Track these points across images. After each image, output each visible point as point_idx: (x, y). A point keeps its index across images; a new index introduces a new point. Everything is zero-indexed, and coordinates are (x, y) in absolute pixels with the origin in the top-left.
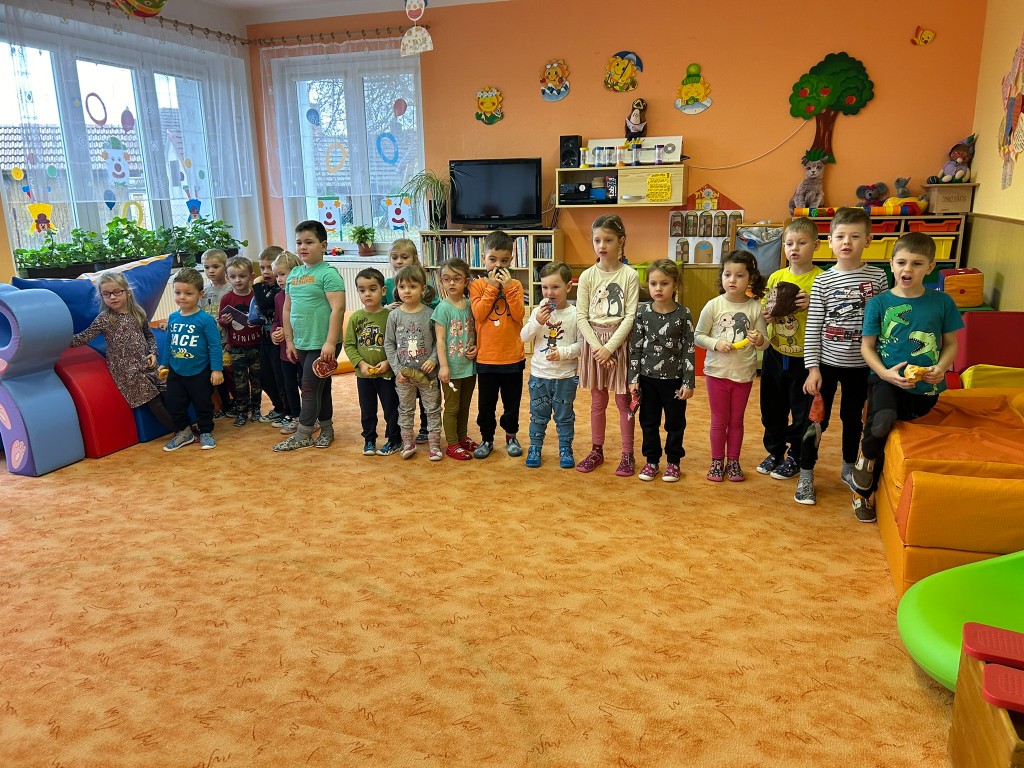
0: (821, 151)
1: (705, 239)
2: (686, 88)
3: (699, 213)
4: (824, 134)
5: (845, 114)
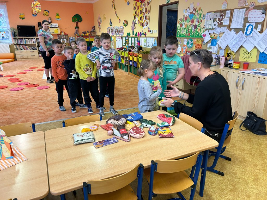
0: (77, 27)
1: (63, 39)
2: (57, 16)
3: (62, 35)
4: (77, 24)
5: (79, 22)
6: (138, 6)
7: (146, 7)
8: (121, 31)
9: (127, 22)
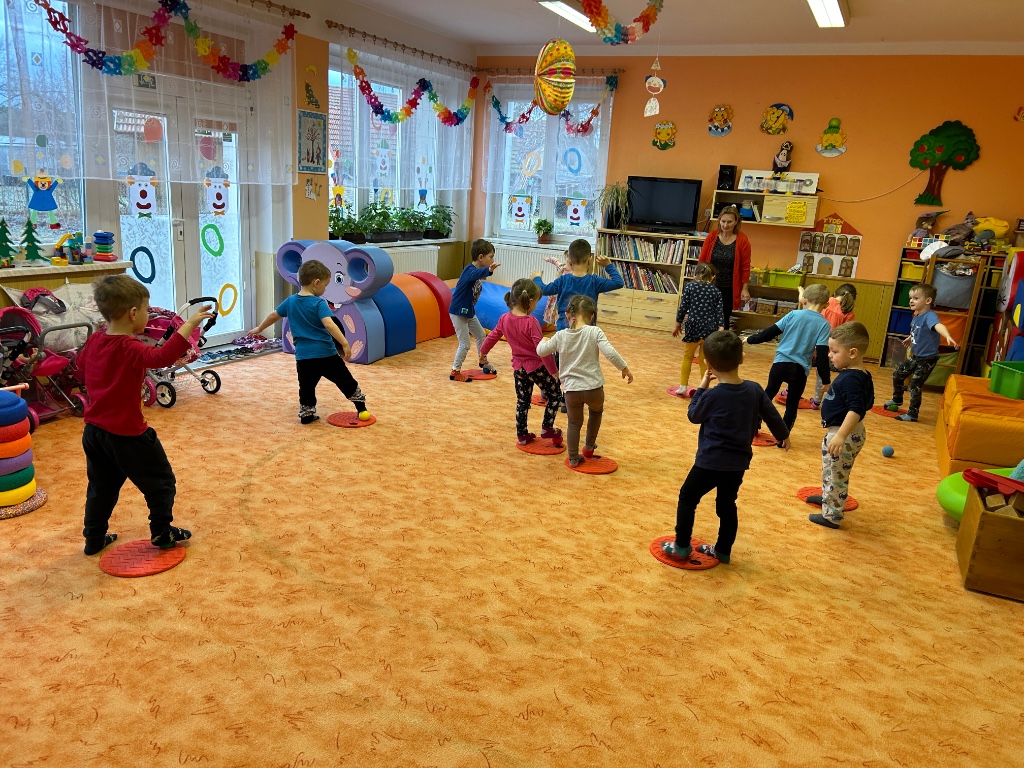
0: (931, 195)
1: (828, 256)
2: (826, 137)
3: (825, 235)
4: (935, 182)
5: (955, 169)
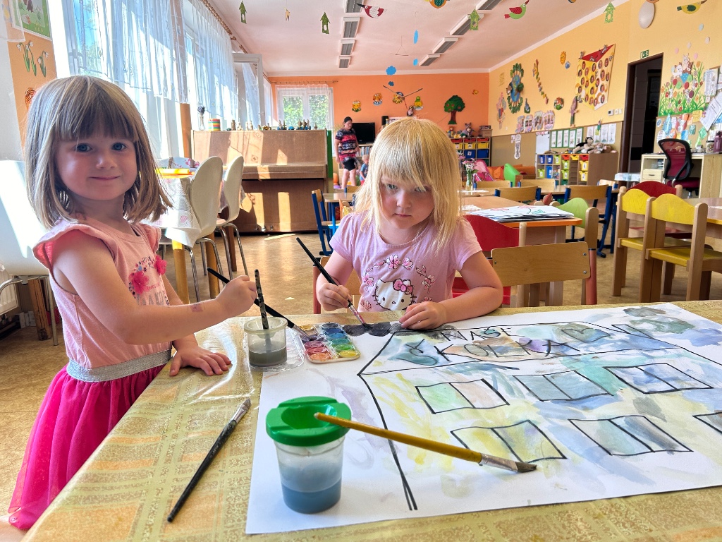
0: (453, 121)
2: (416, 103)
4: (453, 116)
5: (458, 111)
6: (587, 68)
7: (604, 68)
8: (549, 120)
9: (561, 101)
